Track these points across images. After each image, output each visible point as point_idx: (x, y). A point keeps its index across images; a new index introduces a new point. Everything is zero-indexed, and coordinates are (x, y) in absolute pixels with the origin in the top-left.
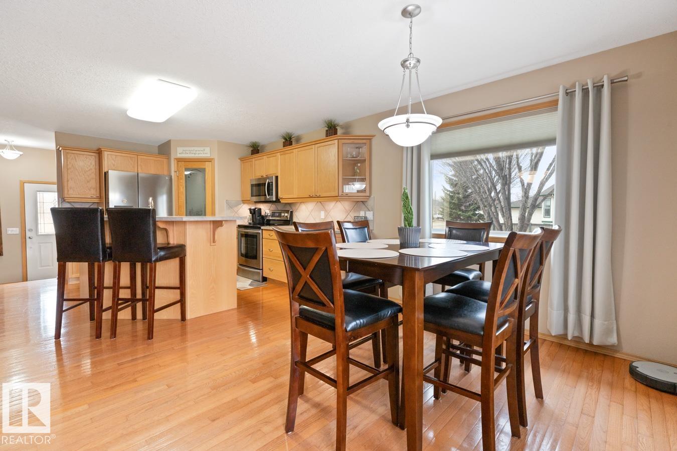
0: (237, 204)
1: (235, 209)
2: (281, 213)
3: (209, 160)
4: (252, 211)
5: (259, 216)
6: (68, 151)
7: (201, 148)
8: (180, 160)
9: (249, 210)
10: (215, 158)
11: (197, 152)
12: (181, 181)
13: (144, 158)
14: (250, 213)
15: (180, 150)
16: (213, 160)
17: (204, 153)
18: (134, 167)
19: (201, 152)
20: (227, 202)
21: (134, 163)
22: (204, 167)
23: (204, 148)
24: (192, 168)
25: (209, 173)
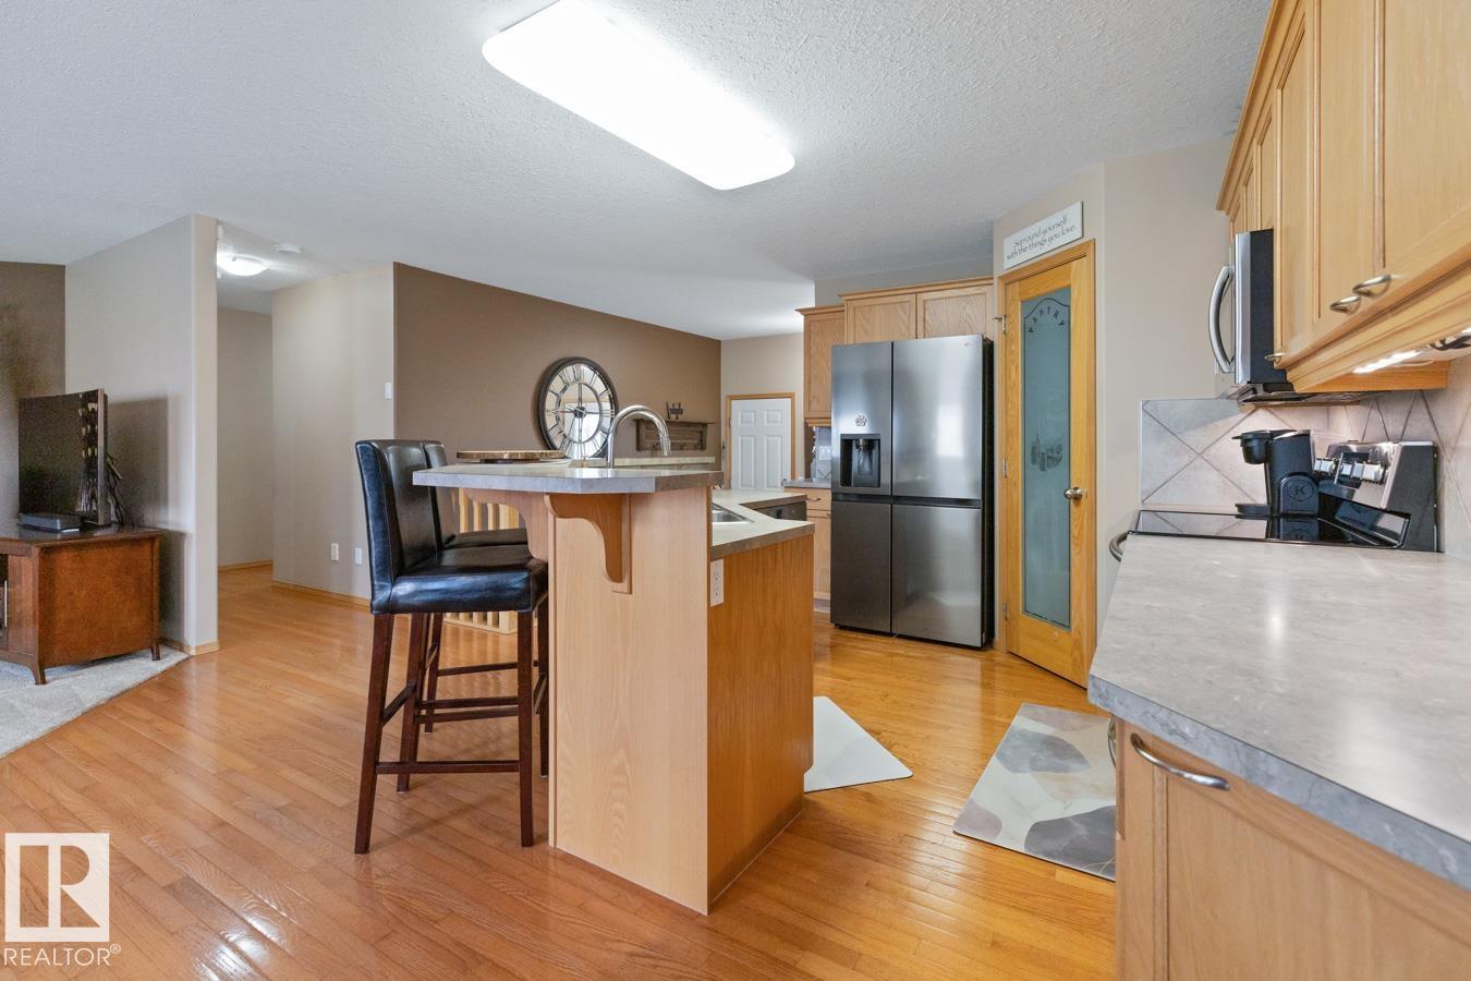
0: (1205, 418)
1: (1197, 438)
3: (1080, 252)
4: (1255, 443)
5: (1290, 475)
6: (811, 318)
7: (1056, 218)
8: (1010, 279)
9: (1239, 441)
10: (1097, 231)
11: (1048, 236)
12: (1013, 348)
13: (933, 297)
14: (1250, 457)
15: (1008, 245)
16: (1092, 245)
17: (1068, 230)
18: (908, 329)
19: (1058, 230)
20: (1149, 408)
21: (909, 317)
22: (1067, 283)
23: (1064, 212)
24: (1039, 296)
25: (1078, 300)
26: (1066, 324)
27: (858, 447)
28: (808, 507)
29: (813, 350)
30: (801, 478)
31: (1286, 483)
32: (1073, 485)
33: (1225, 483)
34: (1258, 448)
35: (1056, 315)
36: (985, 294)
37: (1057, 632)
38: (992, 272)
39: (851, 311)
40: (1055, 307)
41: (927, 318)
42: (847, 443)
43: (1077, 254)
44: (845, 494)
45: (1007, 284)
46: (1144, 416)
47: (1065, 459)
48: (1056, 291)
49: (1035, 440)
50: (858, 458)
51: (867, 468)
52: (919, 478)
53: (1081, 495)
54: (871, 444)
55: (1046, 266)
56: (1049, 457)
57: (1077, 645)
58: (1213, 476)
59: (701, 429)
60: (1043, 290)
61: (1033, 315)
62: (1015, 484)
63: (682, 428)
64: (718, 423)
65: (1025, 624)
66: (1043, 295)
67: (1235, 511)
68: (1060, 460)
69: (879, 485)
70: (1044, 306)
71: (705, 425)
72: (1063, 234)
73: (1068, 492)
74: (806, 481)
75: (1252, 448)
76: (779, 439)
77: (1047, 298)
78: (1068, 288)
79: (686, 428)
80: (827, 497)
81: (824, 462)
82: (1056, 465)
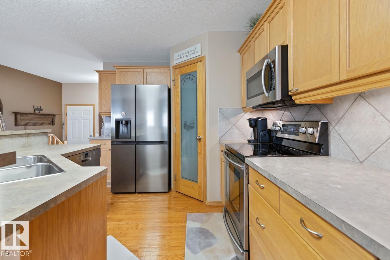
0: (236, 113)
1: (233, 120)
2: (300, 125)
3: (200, 60)
4: (252, 122)
5: (262, 131)
6: (102, 74)
7: (192, 48)
8: (176, 67)
9: (248, 121)
10: (206, 53)
11: (189, 53)
12: (177, 90)
13: (149, 71)
14: (251, 126)
15: (176, 56)
16: (204, 57)
17: (196, 52)
18: (141, 81)
19: (193, 52)
20: (221, 111)
21: (141, 77)
22: (195, 70)
23: (195, 46)
24: (186, 74)
25: (200, 75)
26: (195, 83)
27: (122, 123)
28: (101, 150)
29: (103, 87)
30: (97, 135)
31: (262, 134)
32: (198, 135)
33: (240, 133)
34: (253, 123)
35: (192, 80)
36: (167, 72)
37: (193, 184)
38: (170, 66)
39: (119, 73)
40: (192, 77)
41: (148, 78)
42: (118, 122)
43: (199, 60)
44: (117, 142)
45: (175, 69)
46: (220, 113)
47: (195, 127)
48: (192, 72)
49: (185, 121)
50: (122, 128)
51: (126, 131)
52: (142, 134)
53: (201, 139)
54: (127, 123)
55: (189, 63)
56: (190, 126)
57: (200, 187)
58: (237, 131)
59: (52, 117)
60: (187, 71)
61: (184, 80)
62: (178, 135)
63: (43, 117)
64: (61, 115)
65: (182, 182)
66: (187, 73)
67: (247, 142)
68: (194, 127)
69: (131, 138)
70: (188, 77)
71: (54, 115)
72: (195, 53)
73: (197, 138)
74: (99, 137)
75: (251, 123)
76: (88, 121)
77: (189, 74)
78: (196, 71)
79: (45, 116)
80: (109, 144)
81: (107, 129)
82: (193, 129)
